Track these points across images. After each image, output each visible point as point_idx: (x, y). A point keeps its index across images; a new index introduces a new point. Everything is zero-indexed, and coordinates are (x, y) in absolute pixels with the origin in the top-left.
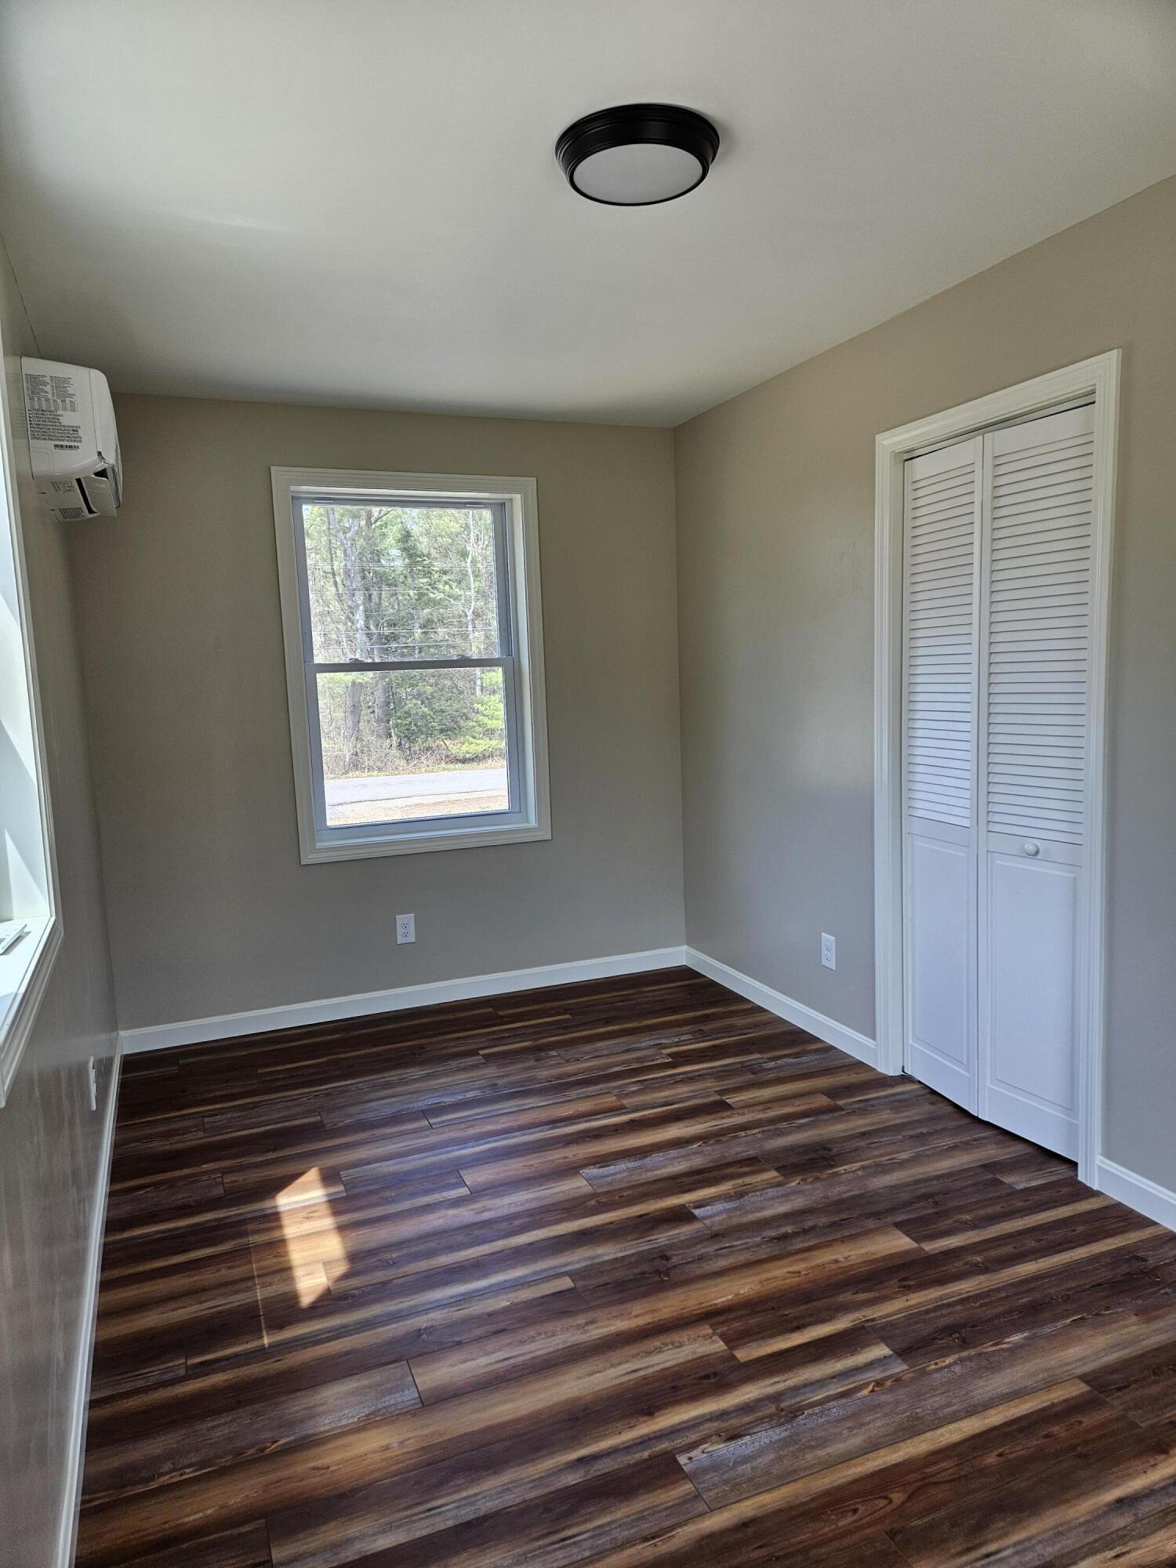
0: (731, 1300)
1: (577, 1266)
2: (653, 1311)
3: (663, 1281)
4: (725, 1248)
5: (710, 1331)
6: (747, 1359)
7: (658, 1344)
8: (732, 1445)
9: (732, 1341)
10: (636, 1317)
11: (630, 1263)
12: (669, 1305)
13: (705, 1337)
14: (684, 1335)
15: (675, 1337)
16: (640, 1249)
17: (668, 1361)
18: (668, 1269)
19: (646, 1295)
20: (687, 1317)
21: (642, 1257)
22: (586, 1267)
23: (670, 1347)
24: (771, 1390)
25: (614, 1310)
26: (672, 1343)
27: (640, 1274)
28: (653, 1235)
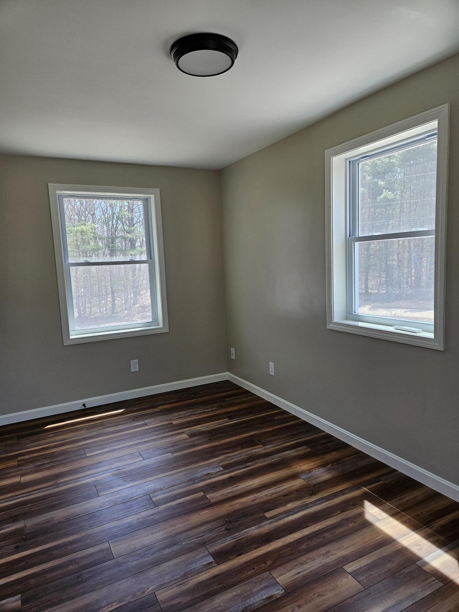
0: (202, 512)
1: (265, 523)
2: (231, 506)
3: (228, 518)
4: (200, 537)
5: (211, 500)
6: (200, 493)
7: (229, 495)
8: (209, 472)
9: (205, 497)
10: (237, 503)
11: (242, 526)
12: (225, 509)
13: (213, 498)
14: (220, 498)
15: (223, 498)
16: (239, 533)
17: (226, 490)
18: (226, 524)
19: (235, 512)
20: (219, 504)
21: (238, 529)
22: (262, 523)
23: (225, 494)
24: (195, 485)
25: (246, 505)
26: (224, 495)
27: (237, 521)
28: (233, 542)
